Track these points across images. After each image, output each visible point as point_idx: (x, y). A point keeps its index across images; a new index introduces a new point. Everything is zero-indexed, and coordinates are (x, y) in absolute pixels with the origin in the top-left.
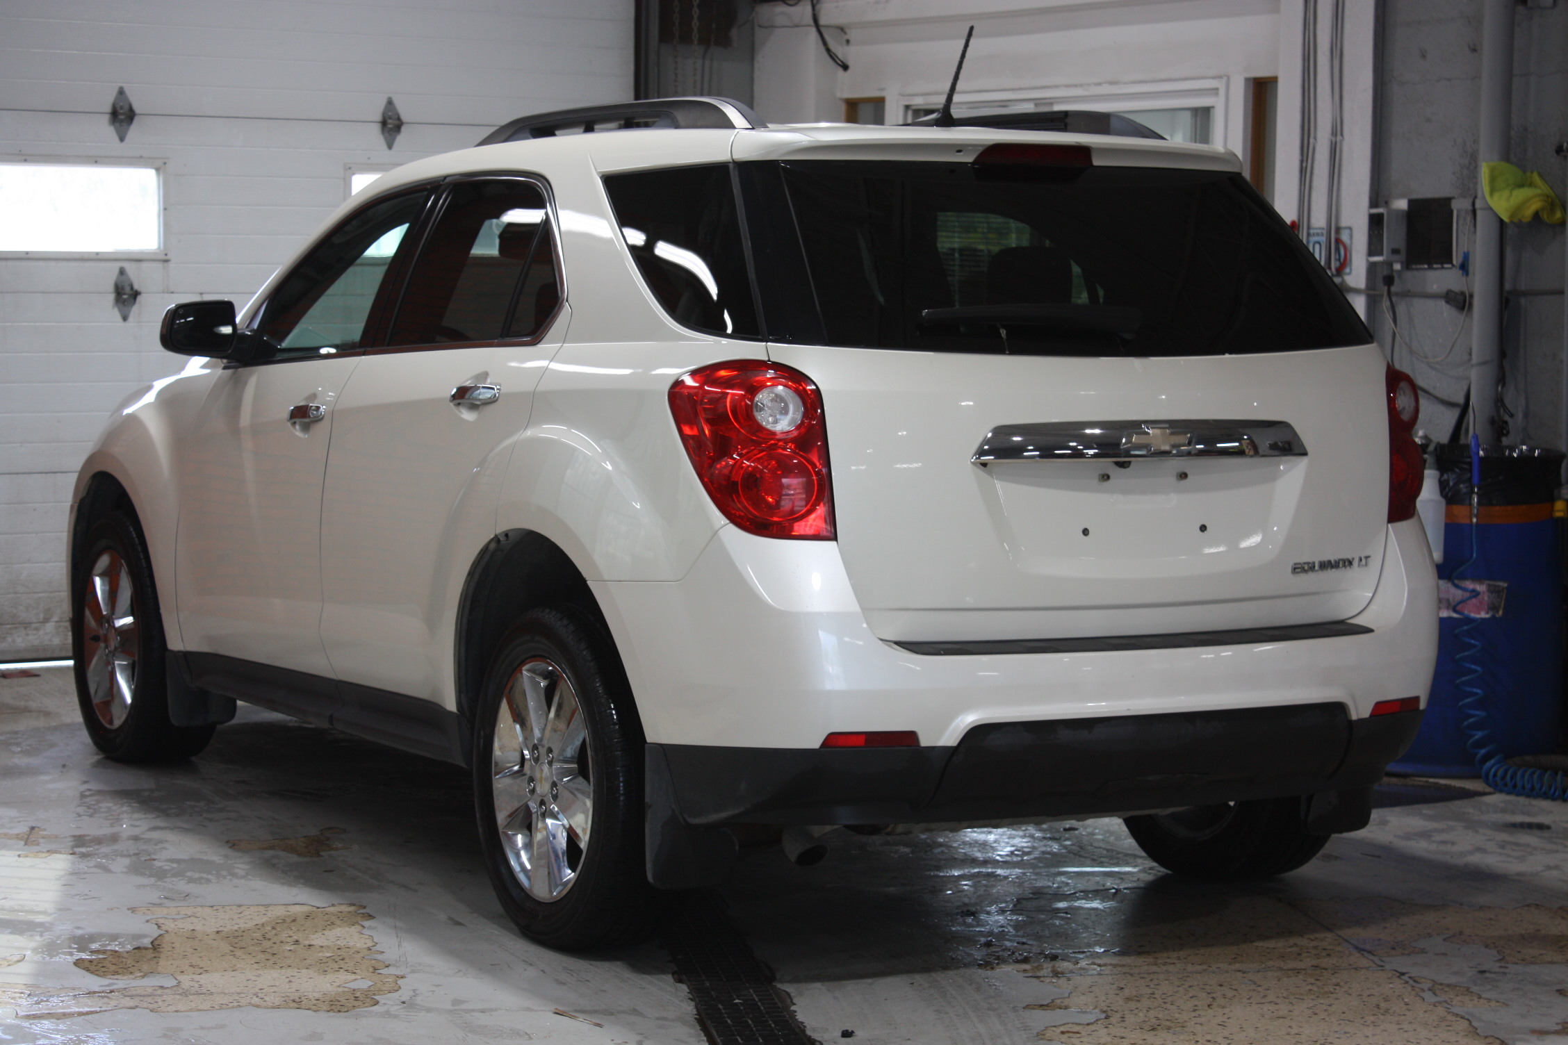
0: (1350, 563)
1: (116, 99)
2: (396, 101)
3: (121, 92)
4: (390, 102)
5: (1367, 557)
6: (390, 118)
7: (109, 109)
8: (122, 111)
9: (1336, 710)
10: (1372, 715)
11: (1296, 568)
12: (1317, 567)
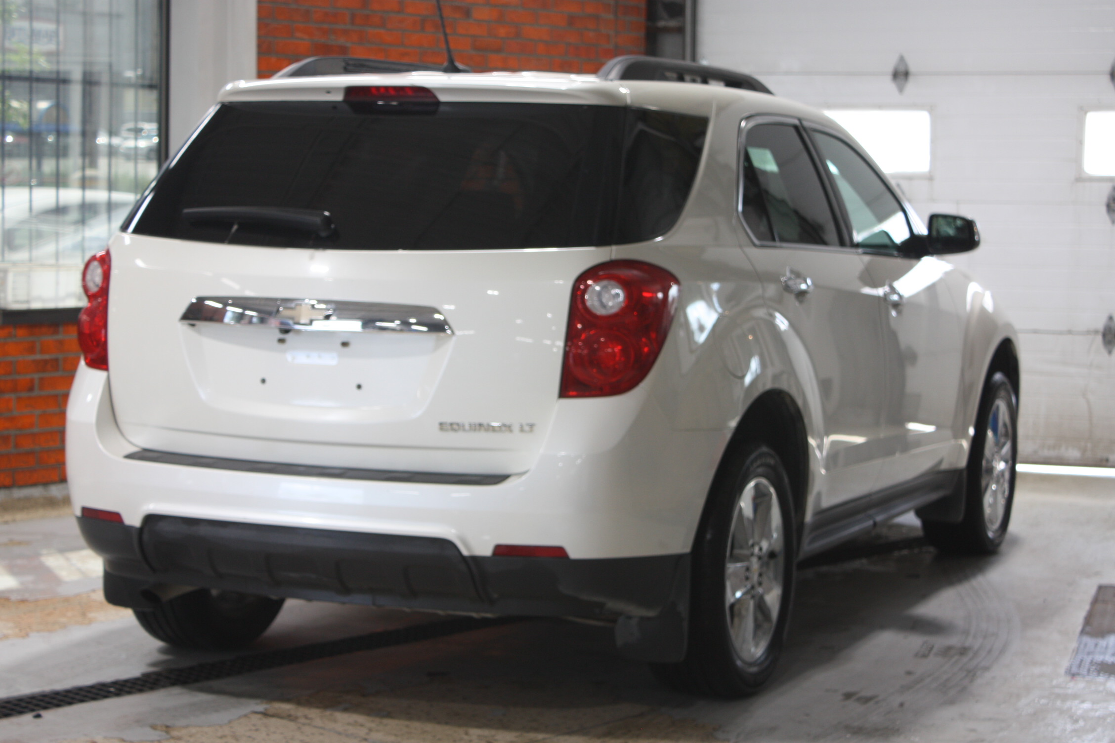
0: (508, 428)
1: (897, 63)
7: (891, 71)
8: (901, 72)
9: (446, 545)
10: (492, 555)
11: (442, 426)
12: (467, 427)
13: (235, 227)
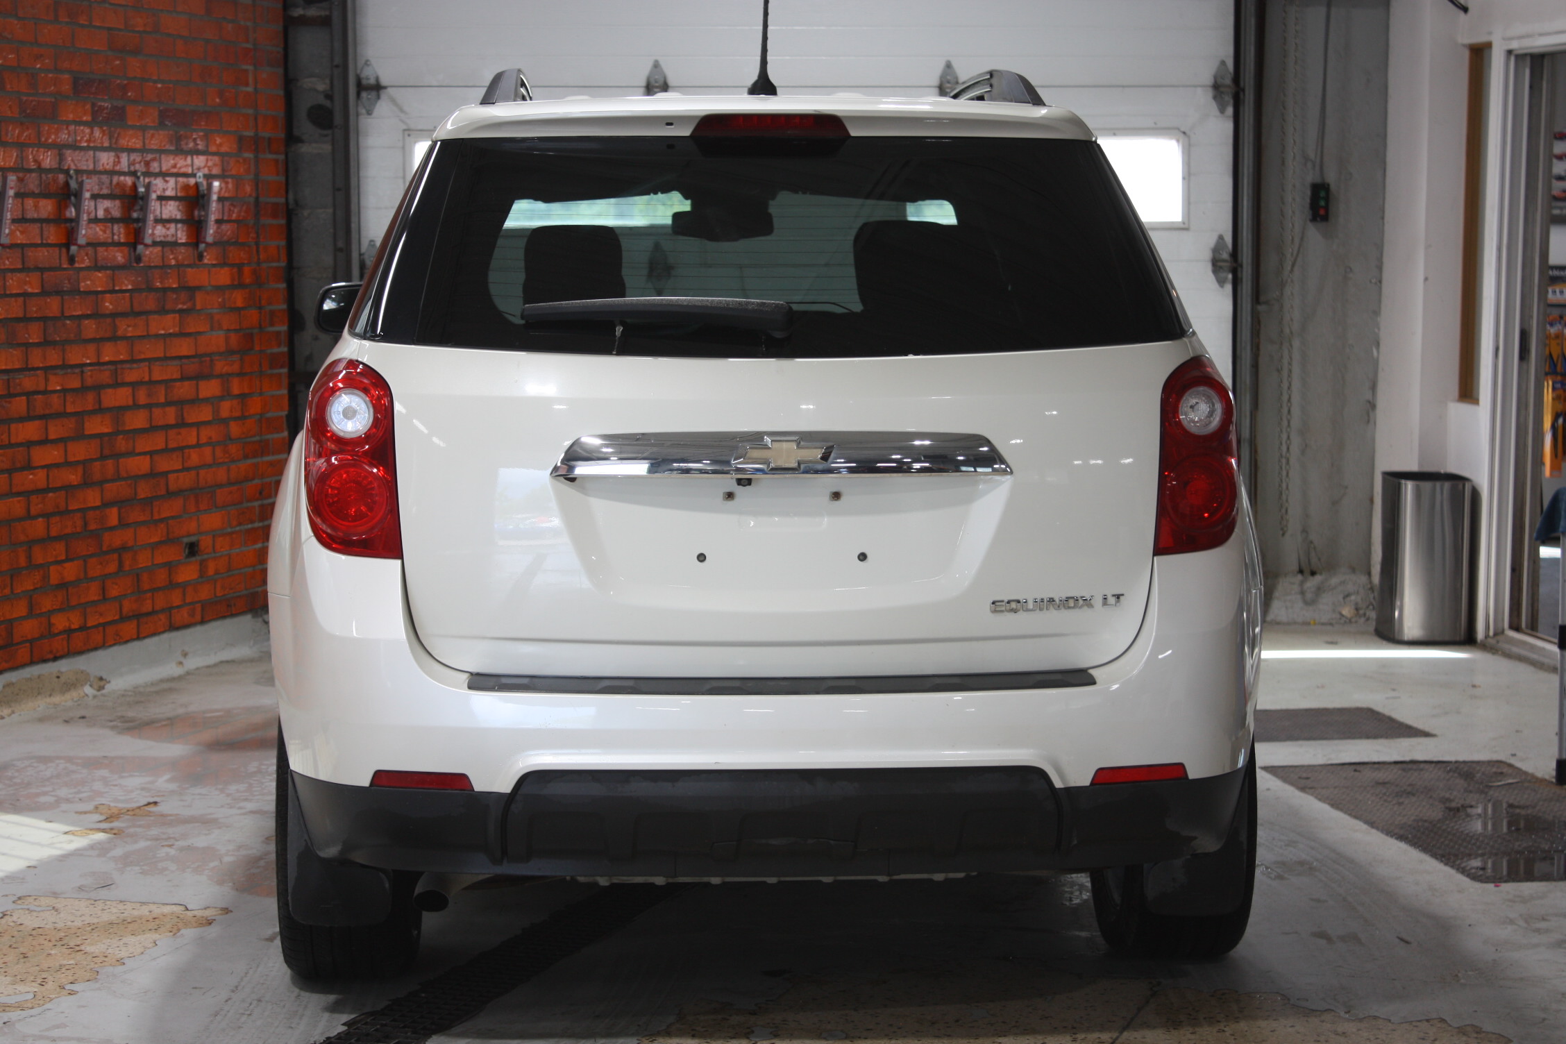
0: (1087, 602)
1: (651, 73)
2: (955, 65)
3: (656, 65)
4: (949, 66)
5: (1118, 597)
6: (949, 82)
7: (643, 83)
8: (657, 85)
9: (1030, 776)
10: (1092, 783)
11: (996, 606)
12: (1031, 606)
13: (619, 330)
